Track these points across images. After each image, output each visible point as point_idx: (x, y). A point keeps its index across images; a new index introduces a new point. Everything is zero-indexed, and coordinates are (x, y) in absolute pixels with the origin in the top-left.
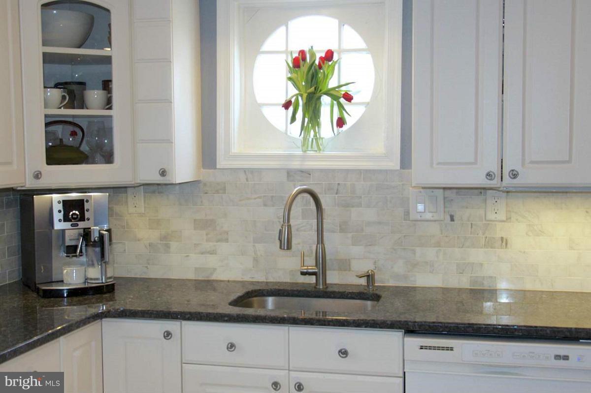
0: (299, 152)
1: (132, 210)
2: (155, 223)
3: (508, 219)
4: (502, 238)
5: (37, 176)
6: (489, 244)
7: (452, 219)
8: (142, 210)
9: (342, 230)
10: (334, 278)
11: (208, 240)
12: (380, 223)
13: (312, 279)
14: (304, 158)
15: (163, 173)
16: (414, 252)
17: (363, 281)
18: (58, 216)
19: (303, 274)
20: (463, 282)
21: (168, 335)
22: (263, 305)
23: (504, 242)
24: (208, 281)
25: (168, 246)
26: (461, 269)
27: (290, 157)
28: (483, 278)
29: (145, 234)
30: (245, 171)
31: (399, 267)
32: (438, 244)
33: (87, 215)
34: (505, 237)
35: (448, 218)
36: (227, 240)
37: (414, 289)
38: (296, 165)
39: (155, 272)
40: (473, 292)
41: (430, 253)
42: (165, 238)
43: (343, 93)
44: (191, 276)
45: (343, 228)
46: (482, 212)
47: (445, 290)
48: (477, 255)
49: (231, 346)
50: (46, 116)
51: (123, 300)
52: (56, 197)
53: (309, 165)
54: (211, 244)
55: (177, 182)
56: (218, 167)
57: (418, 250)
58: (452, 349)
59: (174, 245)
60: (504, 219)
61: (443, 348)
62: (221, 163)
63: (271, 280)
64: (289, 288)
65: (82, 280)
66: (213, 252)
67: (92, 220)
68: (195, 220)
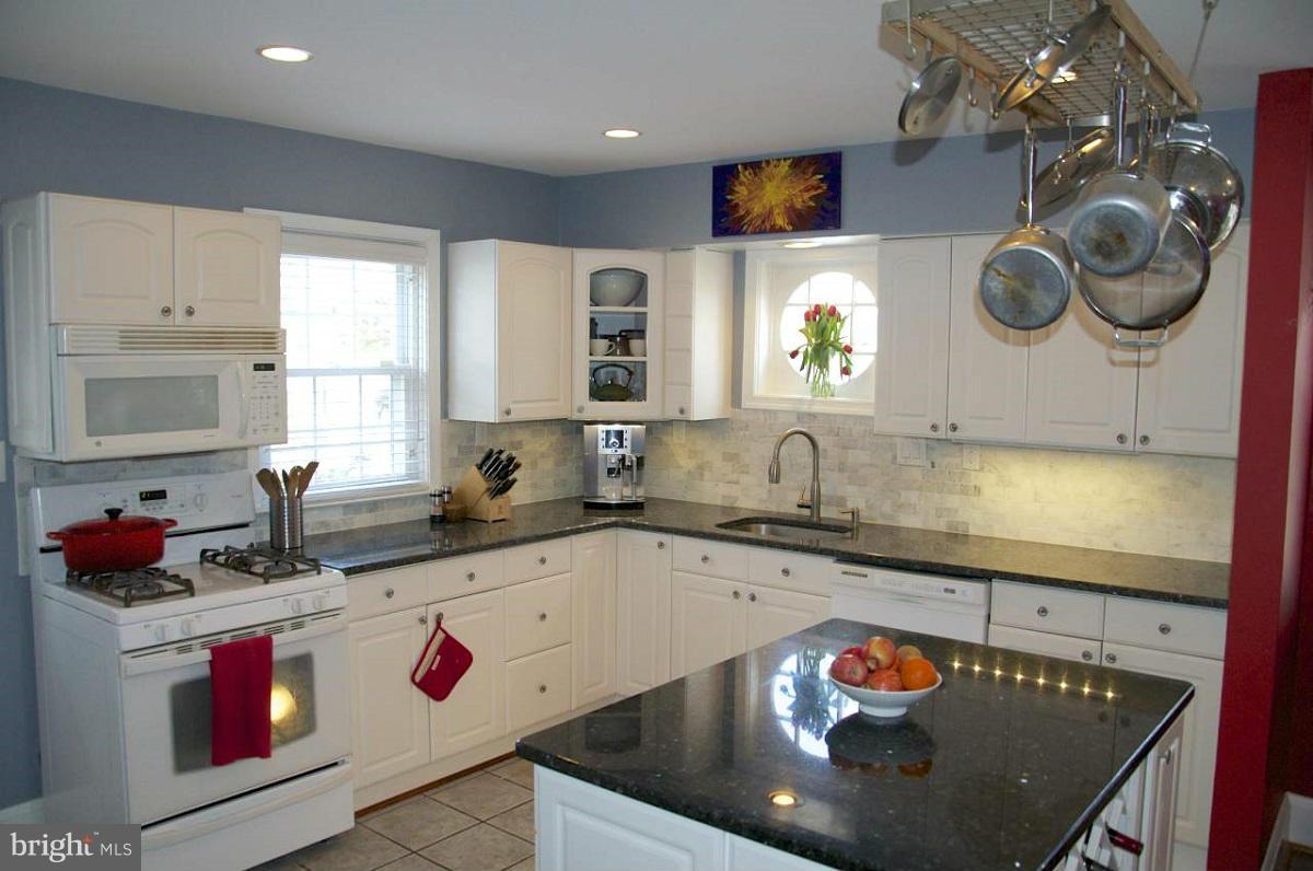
0: (810, 397)
1: (676, 441)
2: (693, 454)
3: (982, 469)
4: (975, 487)
5: (581, 410)
6: (964, 491)
7: (933, 466)
8: (683, 442)
9: (841, 470)
10: (828, 513)
11: (733, 472)
12: (871, 465)
13: (806, 512)
14: (811, 402)
15: (682, 411)
16: (900, 495)
17: (849, 517)
18: (602, 443)
19: (800, 506)
20: (941, 526)
21: (661, 545)
22: (759, 530)
23: (978, 490)
24: (733, 508)
25: (702, 475)
26: (939, 513)
27: (800, 401)
28: (958, 522)
29: (685, 462)
30: (765, 411)
31: (887, 508)
32: (920, 489)
33: (625, 443)
34: (978, 485)
35: (930, 465)
36: (747, 473)
37: (898, 528)
38: (804, 408)
39: (691, 497)
40: (948, 535)
41: (913, 497)
42: (701, 468)
43: (844, 345)
44: (719, 502)
45: (842, 468)
46: (958, 460)
47: (925, 532)
48: (953, 501)
49: (705, 559)
50: (591, 362)
51: (647, 517)
52: (602, 428)
53: (816, 409)
54: (735, 475)
55: (695, 419)
56: (743, 406)
57: (903, 494)
58: (866, 576)
59: (707, 475)
60: (977, 468)
61: (859, 575)
62: (746, 403)
63: (782, 511)
64: (794, 519)
65: (619, 497)
66: (737, 483)
67: (629, 448)
68: (724, 453)
